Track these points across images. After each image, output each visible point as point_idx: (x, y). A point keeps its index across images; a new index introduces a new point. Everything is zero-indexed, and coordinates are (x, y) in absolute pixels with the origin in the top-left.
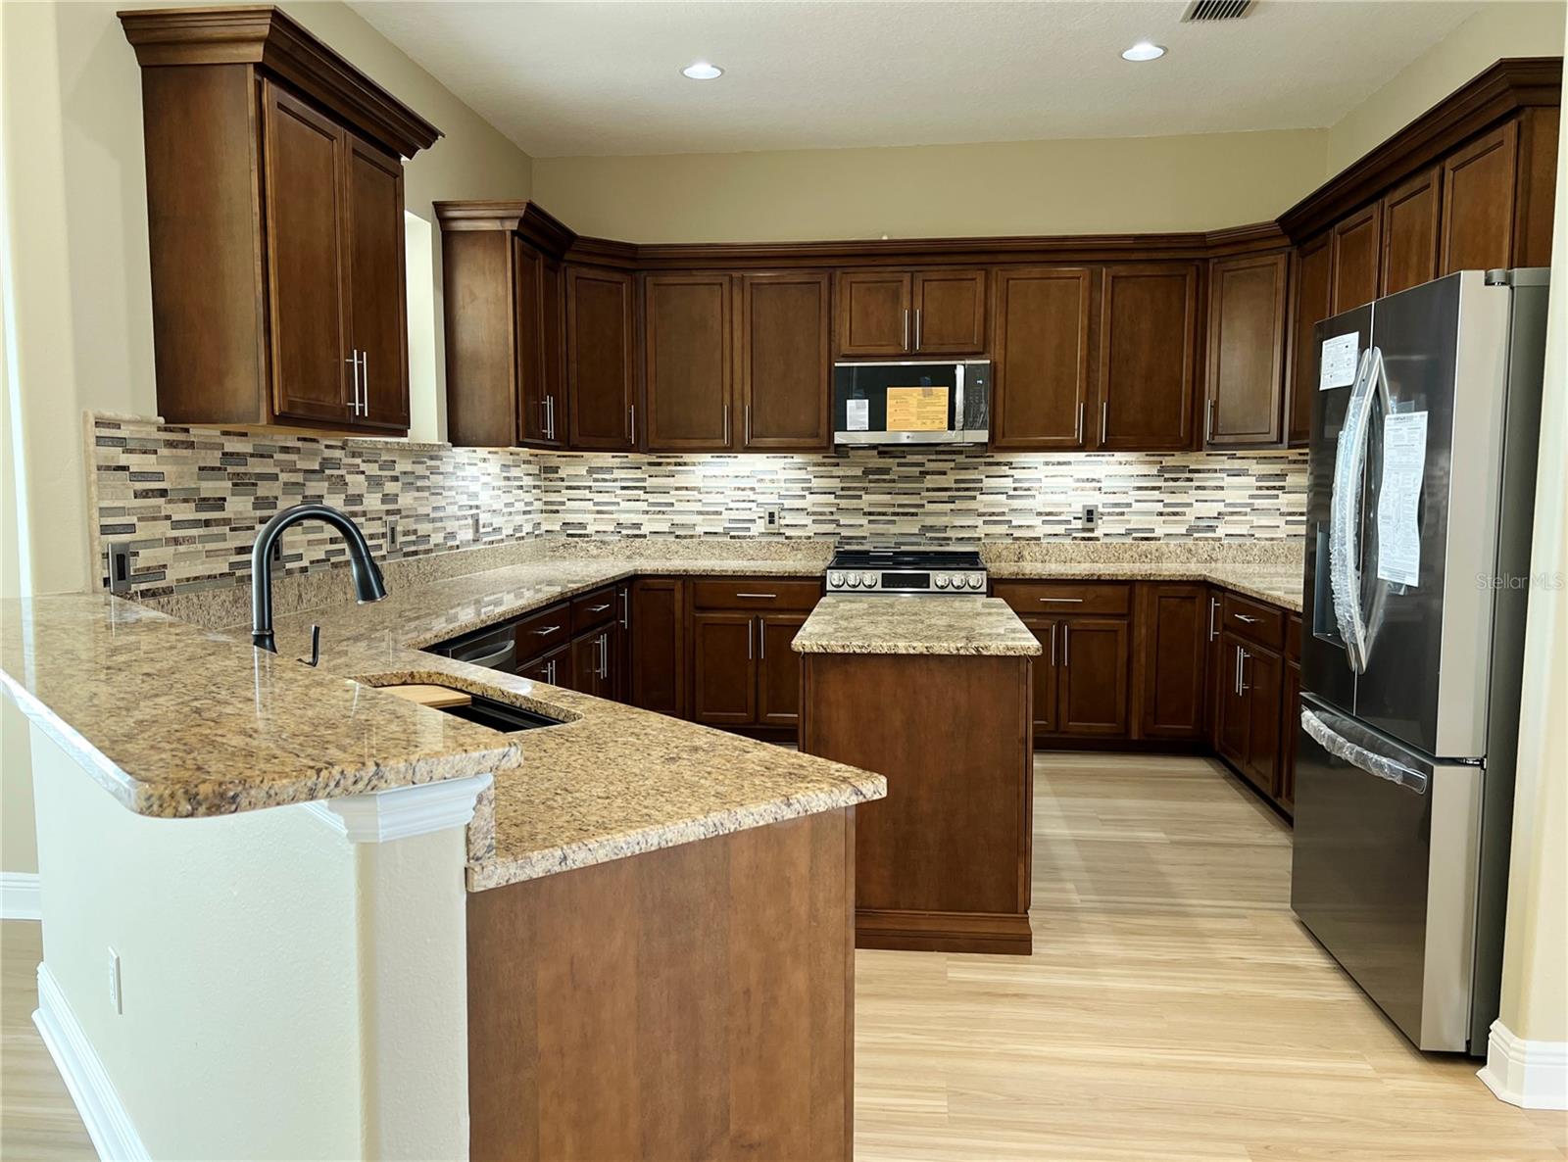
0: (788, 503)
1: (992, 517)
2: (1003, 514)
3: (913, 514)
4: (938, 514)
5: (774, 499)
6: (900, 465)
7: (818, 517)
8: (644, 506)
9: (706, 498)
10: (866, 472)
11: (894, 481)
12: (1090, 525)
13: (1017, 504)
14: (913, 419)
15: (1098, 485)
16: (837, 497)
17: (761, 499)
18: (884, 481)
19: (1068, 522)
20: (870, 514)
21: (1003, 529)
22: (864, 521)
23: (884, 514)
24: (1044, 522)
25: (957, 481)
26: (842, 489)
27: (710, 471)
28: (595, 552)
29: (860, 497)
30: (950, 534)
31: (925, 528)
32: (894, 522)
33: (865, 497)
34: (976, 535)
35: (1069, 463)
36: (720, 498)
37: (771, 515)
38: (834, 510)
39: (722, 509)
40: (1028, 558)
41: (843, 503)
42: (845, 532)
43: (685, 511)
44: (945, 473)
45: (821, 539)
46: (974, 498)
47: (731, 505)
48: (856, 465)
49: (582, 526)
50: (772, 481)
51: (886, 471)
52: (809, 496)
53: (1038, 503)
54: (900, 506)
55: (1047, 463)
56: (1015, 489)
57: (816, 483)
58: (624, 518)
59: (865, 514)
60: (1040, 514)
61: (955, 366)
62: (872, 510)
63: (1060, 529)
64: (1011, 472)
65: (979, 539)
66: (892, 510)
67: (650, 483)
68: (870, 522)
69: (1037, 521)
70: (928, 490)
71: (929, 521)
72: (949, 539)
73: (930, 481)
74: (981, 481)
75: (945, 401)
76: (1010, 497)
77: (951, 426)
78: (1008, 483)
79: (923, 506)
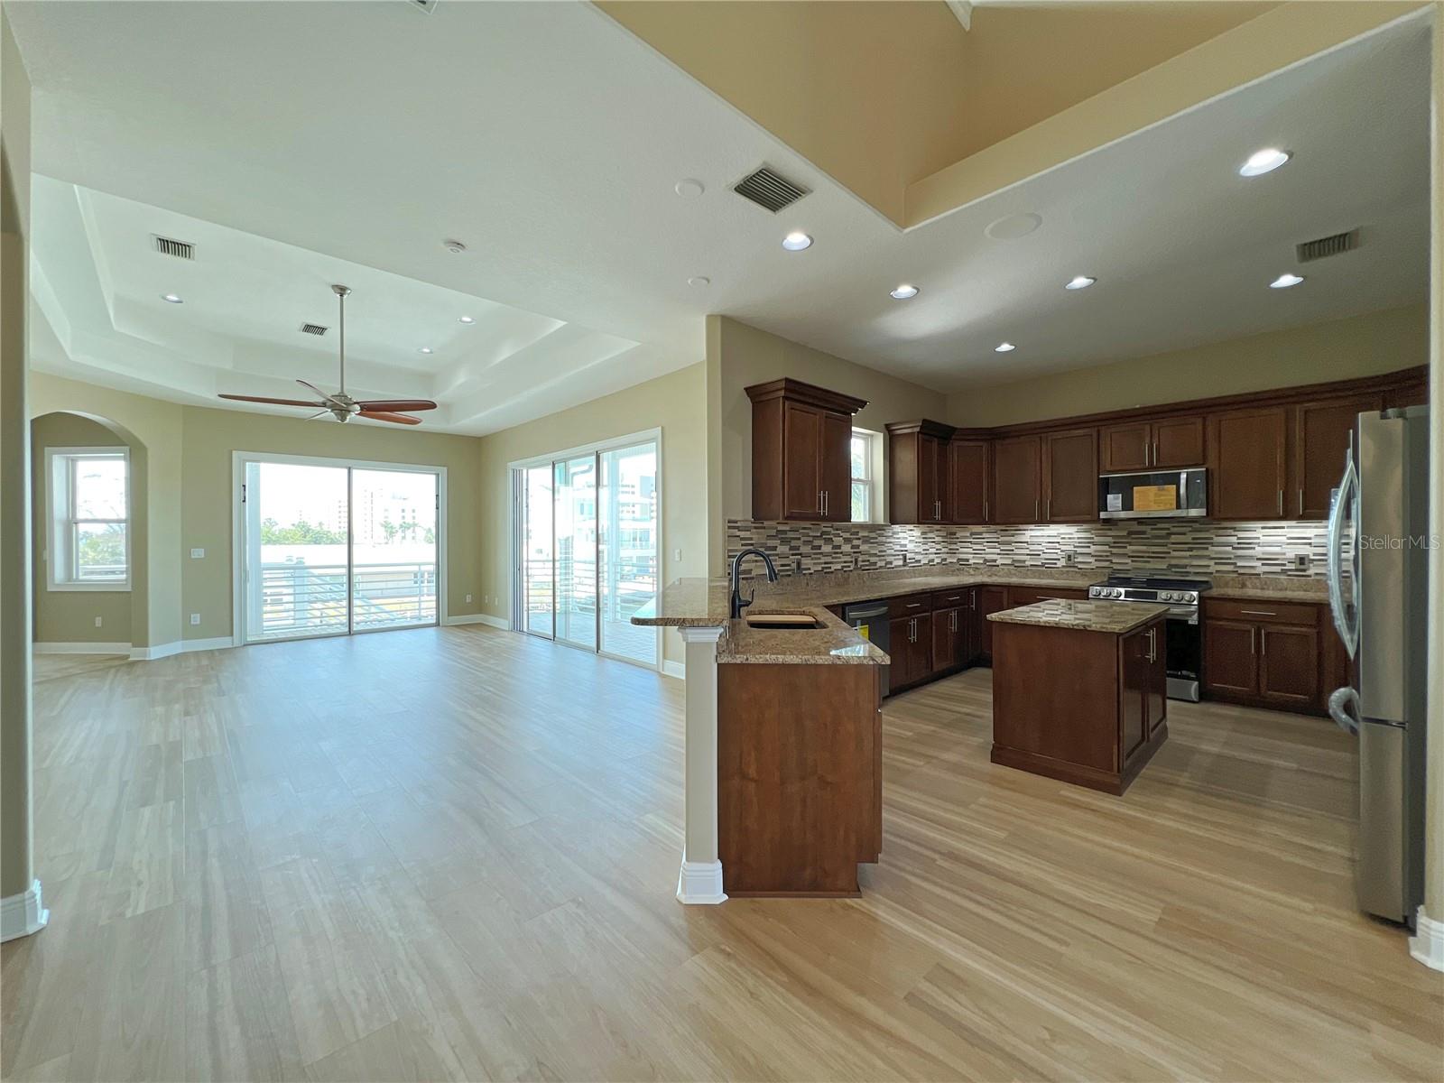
0: (1079, 550)
1: (1220, 560)
2: (1230, 559)
3: (1164, 558)
4: (1180, 557)
5: (1071, 548)
6: (1152, 529)
7: (1098, 558)
8: (998, 551)
9: (1032, 547)
10: (1130, 533)
11: (1148, 538)
12: (1302, 567)
13: (1240, 552)
14: (1152, 504)
15: (1309, 541)
16: (1110, 547)
17: (1063, 548)
18: (1142, 538)
19: (1284, 565)
20: (1132, 557)
21: (1230, 568)
22: (1129, 561)
23: (1143, 557)
24: (1263, 564)
25: (1194, 539)
26: (1115, 543)
27: (1033, 533)
28: (973, 573)
29: (1126, 547)
30: (1188, 569)
31: (1171, 566)
32: (1148, 562)
33: (1129, 547)
34: (1209, 571)
35: (1283, 528)
36: (1040, 547)
37: (1069, 556)
38: (1108, 554)
39: (1040, 553)
40: (1250, 586)
41: (1115, 550)
42: (1115, 567)
43: (1021, 554)
44: (1184, 534)
45: (1099, 570)
46: (1207, 549)
47: (1046, 551)
48: (1125, 529)
49: (968, 560)
50: (1070, 538)
51: (1144, 533)
52: (1092, 547)
53: (1258, 551)
54: (1154, 553)
55: (1263, 528)
56: (1239, 543)
57: (1096, 539)
58: (988, 557)
59: (1129, 557)
60: (1258, 559)
61: (1180, 473)
62: (1134, 555)
63: (1278, 569)
64: (1236, 533)
65: (1212, 573)
66: (1147, 555)
67: (1002, 539)
68: (1132, 561)
69: (1259, 564)
70: (1173, 543)
71: (1174, 562)
72: (1189, 573)
73: (1174, 538)
74: (1212, 539)
75: (1174, 493)
76: (1234, 548)
77: (1178, 507)
78: (1234, 539)
79: (1170, 553)
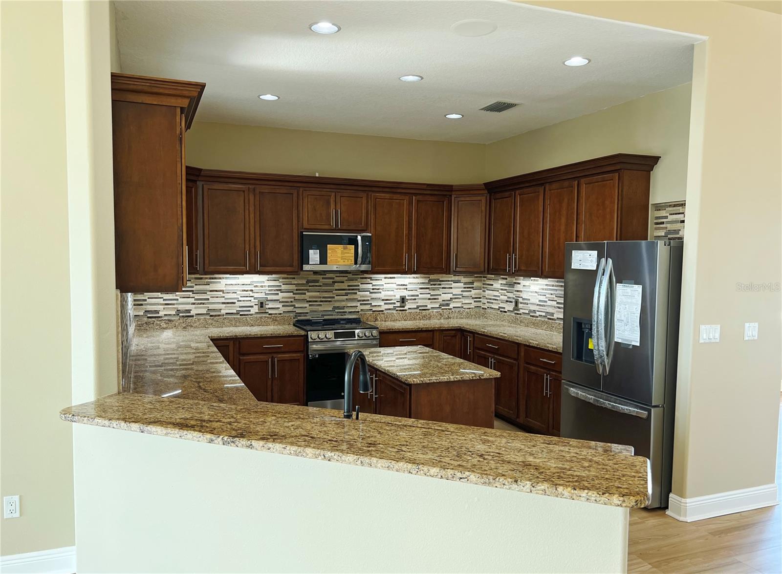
0: (270, 297)
1: (364, 302)
2: (368, 300)
3: (329, 301)
4: (341, 301)
5: (263, 295)
6: (323, 278)
7: (285, 304)
8: (192, 300)
9: (227, 296)
10: (308, 282)
11: (320, 286)
12: (403, 305)
13: (374, 296)
14: (339, 260)
15: (406, 287)
16: (294, 294)
17: (256, 295)
18: (316, 286)
19: (395, 303)
20: (310, 301)
21: (368, 307)
22: (307, 305)
23: (316, 301)
24: (385, 304)
25: (349, 286)
26: (297, 290)
27: (229, 282)
28: (165, 326)
29: (305, 294)
30: (346, 310)
31: (335, 308)
32: (320, 305)
33: (307, 294)
34: (357, 310)
35: (394, 278)
36: (234, 296)
37: (262, 303)
38: (293, 300)
39: (236, 301)
40: (380, 320)
41: (297, 297)
42: (298, 311)
43: (216, 303)
44: (343, 282)
45: (287, 315)
46: (356, 293)
47: (241, 299)
48: (302, 278)
49: (157, 312)
50: (262, 286)
51: (317, 281)
52: (280, 294)
53: (383, 295)
54: (323, 297)
55: (385, 278)
56: (373, 289)
57: (283, 287)
58: (181, 307)
59: (307, 302)
60: (383, 300)
61: (357, 236)
62: (311, 300)
63: (391, 306)
64: (372, 282)
65: (358, 312)
66: (320, 299)
67: (196, 288)
68: (310, 305)
69: (382, 303)
70: (336, 290)
71: (337, 304)
72: (346, 312)
73: (337, 286)
74: (359, 286)
75: (353, 251)
76: (371, 293)
77: (356, 263)
78: (370, 286)
79: (334, 297)
